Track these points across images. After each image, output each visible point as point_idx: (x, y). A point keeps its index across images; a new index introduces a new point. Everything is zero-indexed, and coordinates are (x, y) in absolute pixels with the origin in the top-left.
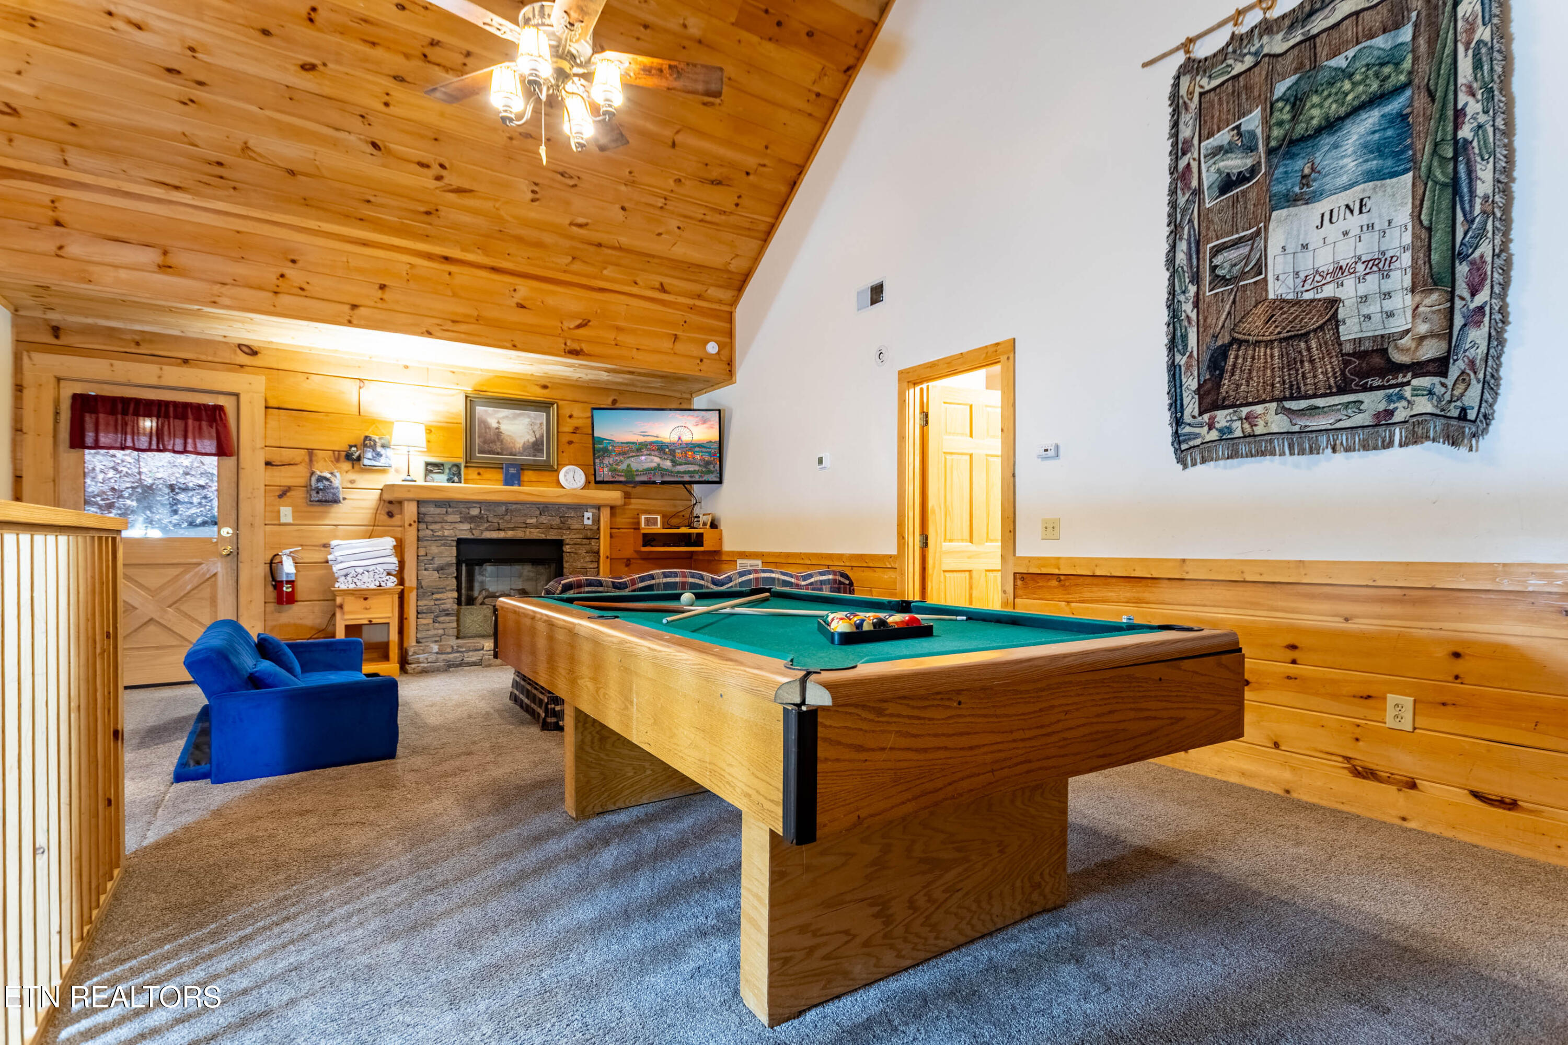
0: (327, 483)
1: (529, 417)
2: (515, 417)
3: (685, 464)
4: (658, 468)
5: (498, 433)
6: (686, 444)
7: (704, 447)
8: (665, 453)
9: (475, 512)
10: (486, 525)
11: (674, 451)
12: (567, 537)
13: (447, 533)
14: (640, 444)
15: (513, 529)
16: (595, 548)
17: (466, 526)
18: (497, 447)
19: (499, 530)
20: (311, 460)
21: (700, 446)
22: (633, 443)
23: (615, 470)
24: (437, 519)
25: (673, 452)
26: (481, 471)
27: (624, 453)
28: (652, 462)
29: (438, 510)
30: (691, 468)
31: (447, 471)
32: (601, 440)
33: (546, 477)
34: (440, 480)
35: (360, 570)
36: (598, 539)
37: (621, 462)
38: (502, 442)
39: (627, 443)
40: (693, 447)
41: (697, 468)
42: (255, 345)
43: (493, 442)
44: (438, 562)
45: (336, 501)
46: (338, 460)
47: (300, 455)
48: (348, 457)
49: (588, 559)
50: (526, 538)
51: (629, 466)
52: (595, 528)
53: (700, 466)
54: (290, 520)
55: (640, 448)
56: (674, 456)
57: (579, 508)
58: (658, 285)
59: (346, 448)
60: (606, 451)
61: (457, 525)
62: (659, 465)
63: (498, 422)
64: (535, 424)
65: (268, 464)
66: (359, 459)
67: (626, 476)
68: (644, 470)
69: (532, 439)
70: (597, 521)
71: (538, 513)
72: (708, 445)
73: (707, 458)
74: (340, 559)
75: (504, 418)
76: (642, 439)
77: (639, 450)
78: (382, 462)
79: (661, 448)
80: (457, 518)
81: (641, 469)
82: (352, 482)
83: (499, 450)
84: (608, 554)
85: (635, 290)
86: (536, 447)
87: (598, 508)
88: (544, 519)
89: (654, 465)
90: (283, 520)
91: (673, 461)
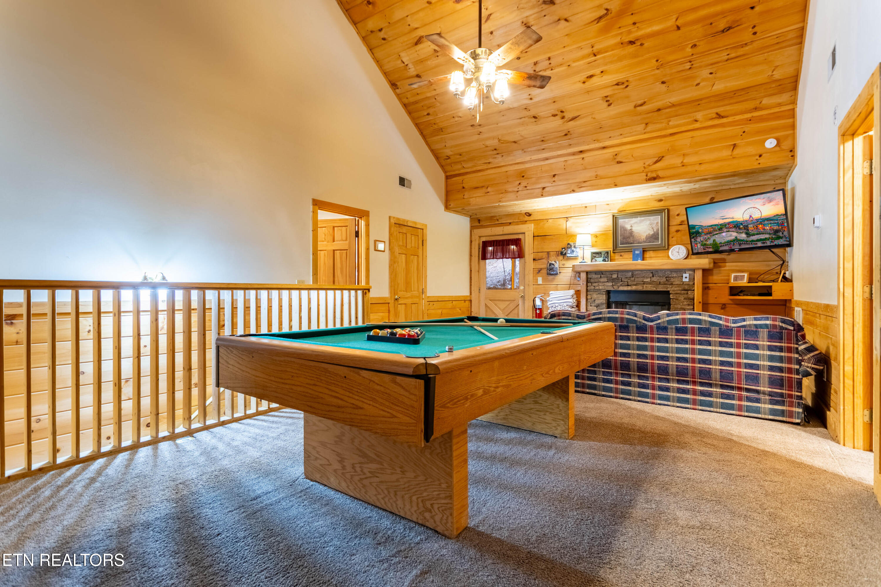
0: (553, 266)
1: (650, 220)
2: (641, 221)
3: (757, 234)
4: (736, 240)
5: (631, 233)
6: (757, 220)
7: (772, 220)
8: (740, 229)
9: (615, 276)
10: (621, 283)
11: (747, 226)
12: (670, 288)
13: (601, 288)
14: (721, 225)
15: (636, 285)
16: (691, 297)
17: (610, 284)
18: (631, 240)
19: (628, 285)
20: (548, 257)
21: (769, 219)
22: (716, 225)
23: (705, 244)
24: (596, 281)
25: (746, 228)
26: (622, 254)
27: (710, 233)
28: (731, 236)
29: (596, 276)
30: (763, 237)
31: (603, 256)
32: (694, 227)
33: (660, 254)
34: (599, 261)
35: (557, 305)
36: (694, 290)
37: (709, 238)
38: (633, 237)
39: (711, 226)
40: (762, 221)
41: (767, 236)
42: (530, 212)
43: (629, 237)
44: (597, 302)
45: (557, 274)
46: (558, 255)
47: (544, 255)
48: (562, 253)
49: (685, 303)
50: (644, 290)
51: (714, 241)
52: (691, 283)
53: (770, 234)
54: (541, 283)
55: (721, 228)
56: (748, 230)
57: (680, 271)
58: (715, 116)
59: (561, 250)
60: (698, 233)
61: (605, 283)
62: (736, 237)
63: (631, 226)
64: (653, 224)
65: (534, 260)
66: (565, 254)
67: (713, 248)
68: (725, 243)
69: (652, 233)
70: (692, 279)
71: (651, 275)
72: (775, 218)
73: (776, 228)
74: (551, 299)
75: (634, 223)
76: (721, 222)
77: (720, 229)
78: (574, 254)
79: (737, 226)
80: (606, 280)
81: (723, 241)
82: (563, 265)
83: (632, 242)
84: (701, 300)
85: (697, 125)
86: (654, 237)
87: (694, 270)
88: (655, 279)
89: (733, 238)
90: (539, 283)
91: (747, 234)
